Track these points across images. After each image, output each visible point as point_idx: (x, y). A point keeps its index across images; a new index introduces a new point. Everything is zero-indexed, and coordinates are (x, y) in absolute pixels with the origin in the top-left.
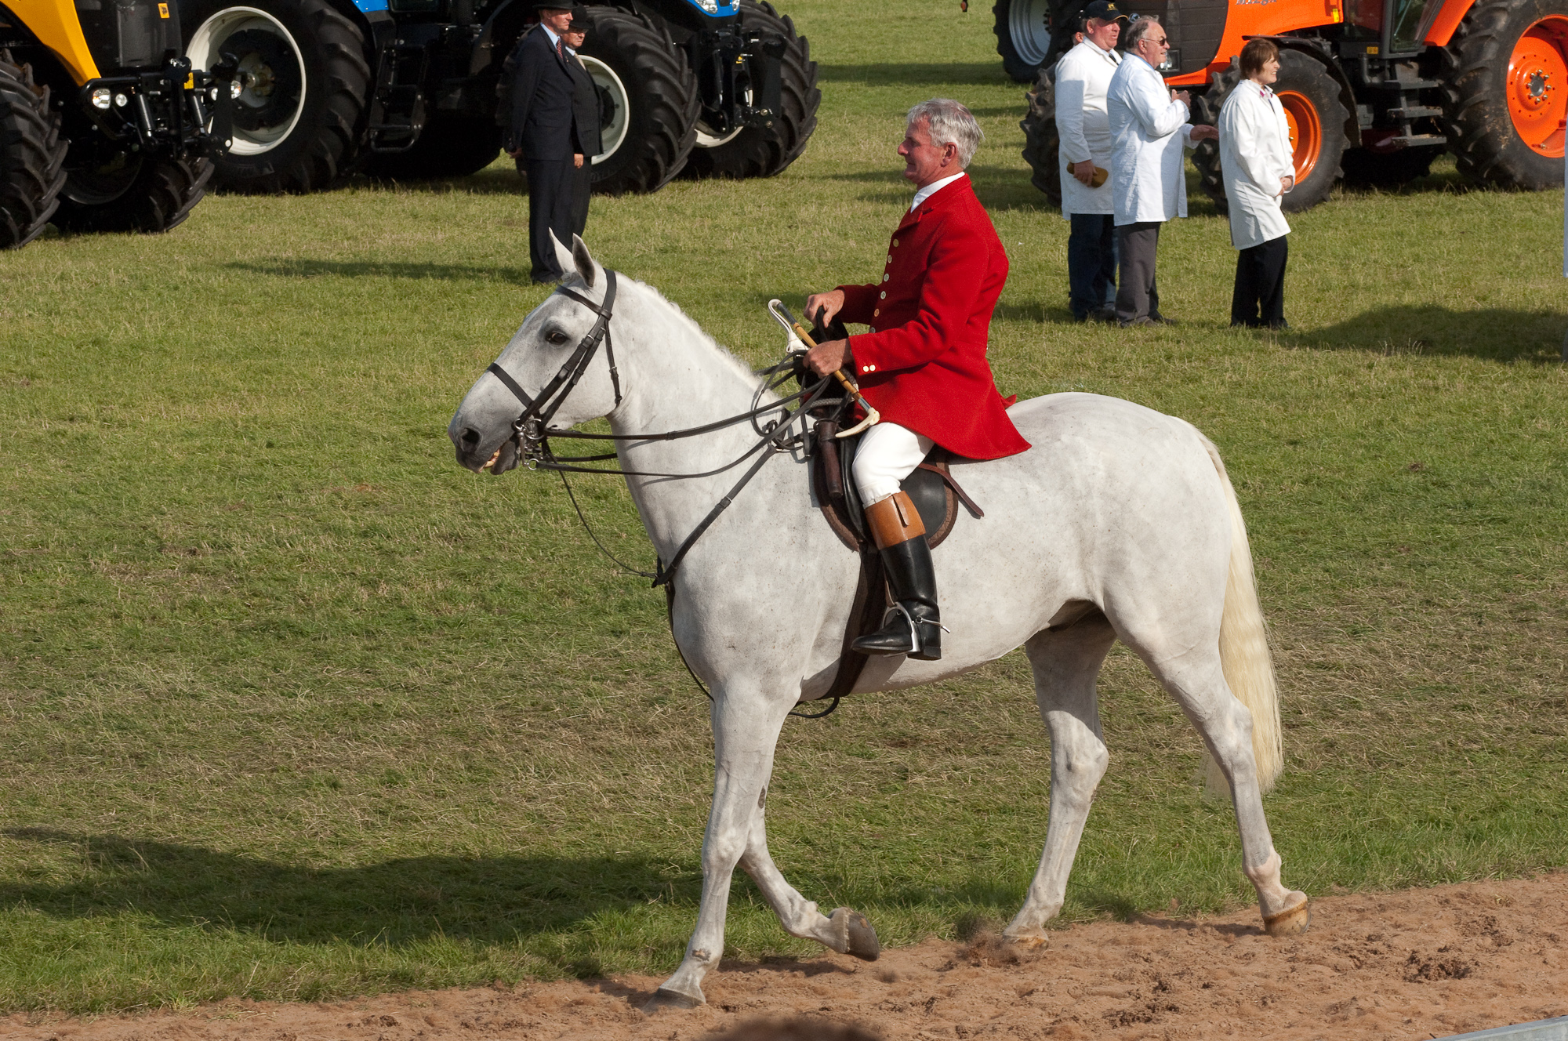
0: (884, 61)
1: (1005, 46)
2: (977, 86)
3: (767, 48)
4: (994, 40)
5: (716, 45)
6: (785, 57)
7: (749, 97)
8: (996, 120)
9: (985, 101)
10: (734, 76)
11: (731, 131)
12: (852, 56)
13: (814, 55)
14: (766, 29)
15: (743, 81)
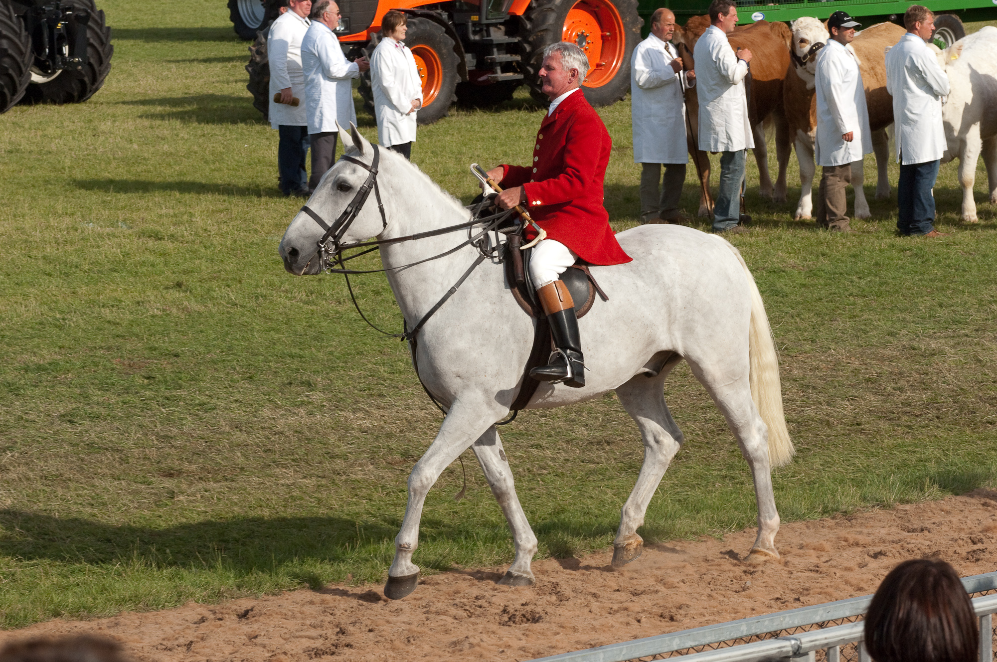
0: (155, 26)
1: (235, 16)
2: (217, 43)
3: (77, 17)
4: (227, 12)
5: (44, 16)
6: (90, 23)
7: (66, 50)
8: (230, 65)
9: (222, 52)
10: (56, 37)
11: (54, 72)
12: (134, 23)
13: (109, 22)
14: (76, 5)
15: (61, 40)
